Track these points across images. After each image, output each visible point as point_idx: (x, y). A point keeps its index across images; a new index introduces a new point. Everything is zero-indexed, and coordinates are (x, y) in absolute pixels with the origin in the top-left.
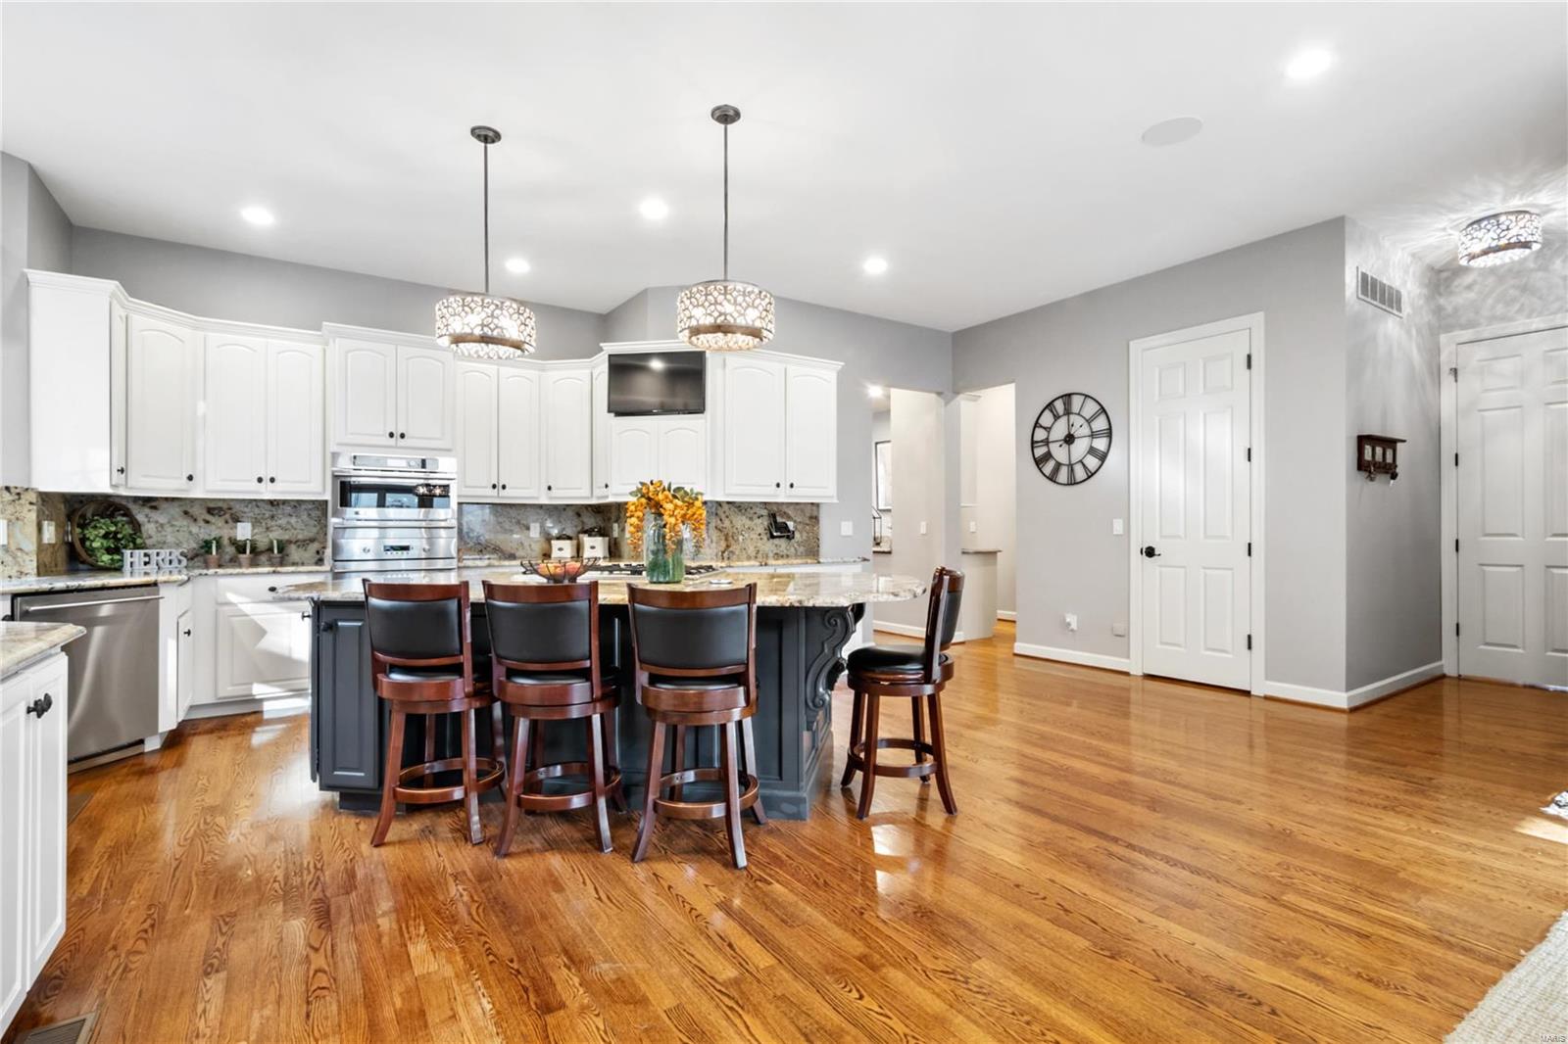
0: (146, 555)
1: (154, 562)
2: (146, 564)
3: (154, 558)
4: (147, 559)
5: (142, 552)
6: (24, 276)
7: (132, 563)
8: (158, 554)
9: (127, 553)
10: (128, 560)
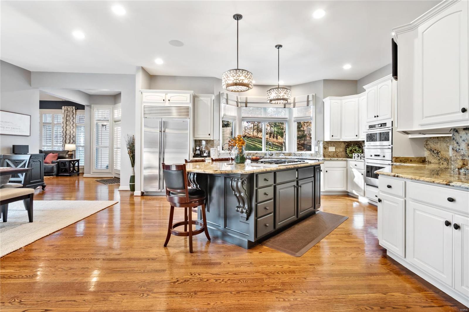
0: (358, 155)
1: (359, 157)
2: (358, 157)
3: (360, 156)
4: (358, 156)
5: (357, 154)
6: (323, 101)
7: (354, 157)
8: (361, 155)
9: (353, 154)
10: (354, 156)
